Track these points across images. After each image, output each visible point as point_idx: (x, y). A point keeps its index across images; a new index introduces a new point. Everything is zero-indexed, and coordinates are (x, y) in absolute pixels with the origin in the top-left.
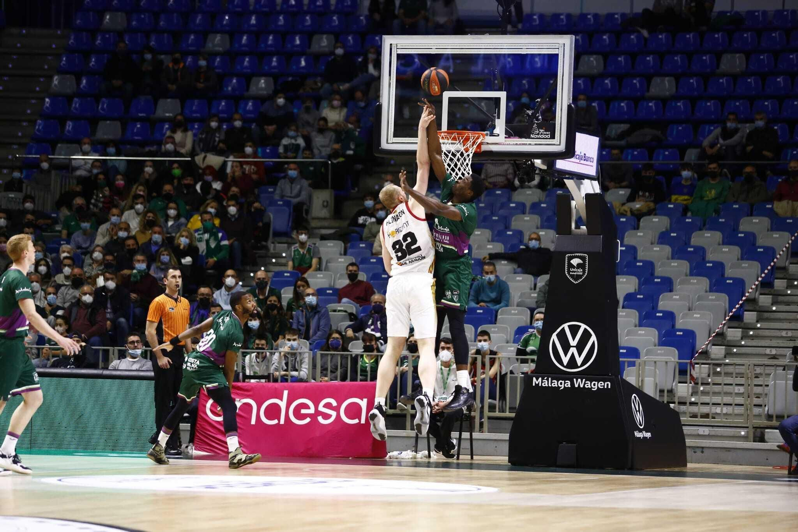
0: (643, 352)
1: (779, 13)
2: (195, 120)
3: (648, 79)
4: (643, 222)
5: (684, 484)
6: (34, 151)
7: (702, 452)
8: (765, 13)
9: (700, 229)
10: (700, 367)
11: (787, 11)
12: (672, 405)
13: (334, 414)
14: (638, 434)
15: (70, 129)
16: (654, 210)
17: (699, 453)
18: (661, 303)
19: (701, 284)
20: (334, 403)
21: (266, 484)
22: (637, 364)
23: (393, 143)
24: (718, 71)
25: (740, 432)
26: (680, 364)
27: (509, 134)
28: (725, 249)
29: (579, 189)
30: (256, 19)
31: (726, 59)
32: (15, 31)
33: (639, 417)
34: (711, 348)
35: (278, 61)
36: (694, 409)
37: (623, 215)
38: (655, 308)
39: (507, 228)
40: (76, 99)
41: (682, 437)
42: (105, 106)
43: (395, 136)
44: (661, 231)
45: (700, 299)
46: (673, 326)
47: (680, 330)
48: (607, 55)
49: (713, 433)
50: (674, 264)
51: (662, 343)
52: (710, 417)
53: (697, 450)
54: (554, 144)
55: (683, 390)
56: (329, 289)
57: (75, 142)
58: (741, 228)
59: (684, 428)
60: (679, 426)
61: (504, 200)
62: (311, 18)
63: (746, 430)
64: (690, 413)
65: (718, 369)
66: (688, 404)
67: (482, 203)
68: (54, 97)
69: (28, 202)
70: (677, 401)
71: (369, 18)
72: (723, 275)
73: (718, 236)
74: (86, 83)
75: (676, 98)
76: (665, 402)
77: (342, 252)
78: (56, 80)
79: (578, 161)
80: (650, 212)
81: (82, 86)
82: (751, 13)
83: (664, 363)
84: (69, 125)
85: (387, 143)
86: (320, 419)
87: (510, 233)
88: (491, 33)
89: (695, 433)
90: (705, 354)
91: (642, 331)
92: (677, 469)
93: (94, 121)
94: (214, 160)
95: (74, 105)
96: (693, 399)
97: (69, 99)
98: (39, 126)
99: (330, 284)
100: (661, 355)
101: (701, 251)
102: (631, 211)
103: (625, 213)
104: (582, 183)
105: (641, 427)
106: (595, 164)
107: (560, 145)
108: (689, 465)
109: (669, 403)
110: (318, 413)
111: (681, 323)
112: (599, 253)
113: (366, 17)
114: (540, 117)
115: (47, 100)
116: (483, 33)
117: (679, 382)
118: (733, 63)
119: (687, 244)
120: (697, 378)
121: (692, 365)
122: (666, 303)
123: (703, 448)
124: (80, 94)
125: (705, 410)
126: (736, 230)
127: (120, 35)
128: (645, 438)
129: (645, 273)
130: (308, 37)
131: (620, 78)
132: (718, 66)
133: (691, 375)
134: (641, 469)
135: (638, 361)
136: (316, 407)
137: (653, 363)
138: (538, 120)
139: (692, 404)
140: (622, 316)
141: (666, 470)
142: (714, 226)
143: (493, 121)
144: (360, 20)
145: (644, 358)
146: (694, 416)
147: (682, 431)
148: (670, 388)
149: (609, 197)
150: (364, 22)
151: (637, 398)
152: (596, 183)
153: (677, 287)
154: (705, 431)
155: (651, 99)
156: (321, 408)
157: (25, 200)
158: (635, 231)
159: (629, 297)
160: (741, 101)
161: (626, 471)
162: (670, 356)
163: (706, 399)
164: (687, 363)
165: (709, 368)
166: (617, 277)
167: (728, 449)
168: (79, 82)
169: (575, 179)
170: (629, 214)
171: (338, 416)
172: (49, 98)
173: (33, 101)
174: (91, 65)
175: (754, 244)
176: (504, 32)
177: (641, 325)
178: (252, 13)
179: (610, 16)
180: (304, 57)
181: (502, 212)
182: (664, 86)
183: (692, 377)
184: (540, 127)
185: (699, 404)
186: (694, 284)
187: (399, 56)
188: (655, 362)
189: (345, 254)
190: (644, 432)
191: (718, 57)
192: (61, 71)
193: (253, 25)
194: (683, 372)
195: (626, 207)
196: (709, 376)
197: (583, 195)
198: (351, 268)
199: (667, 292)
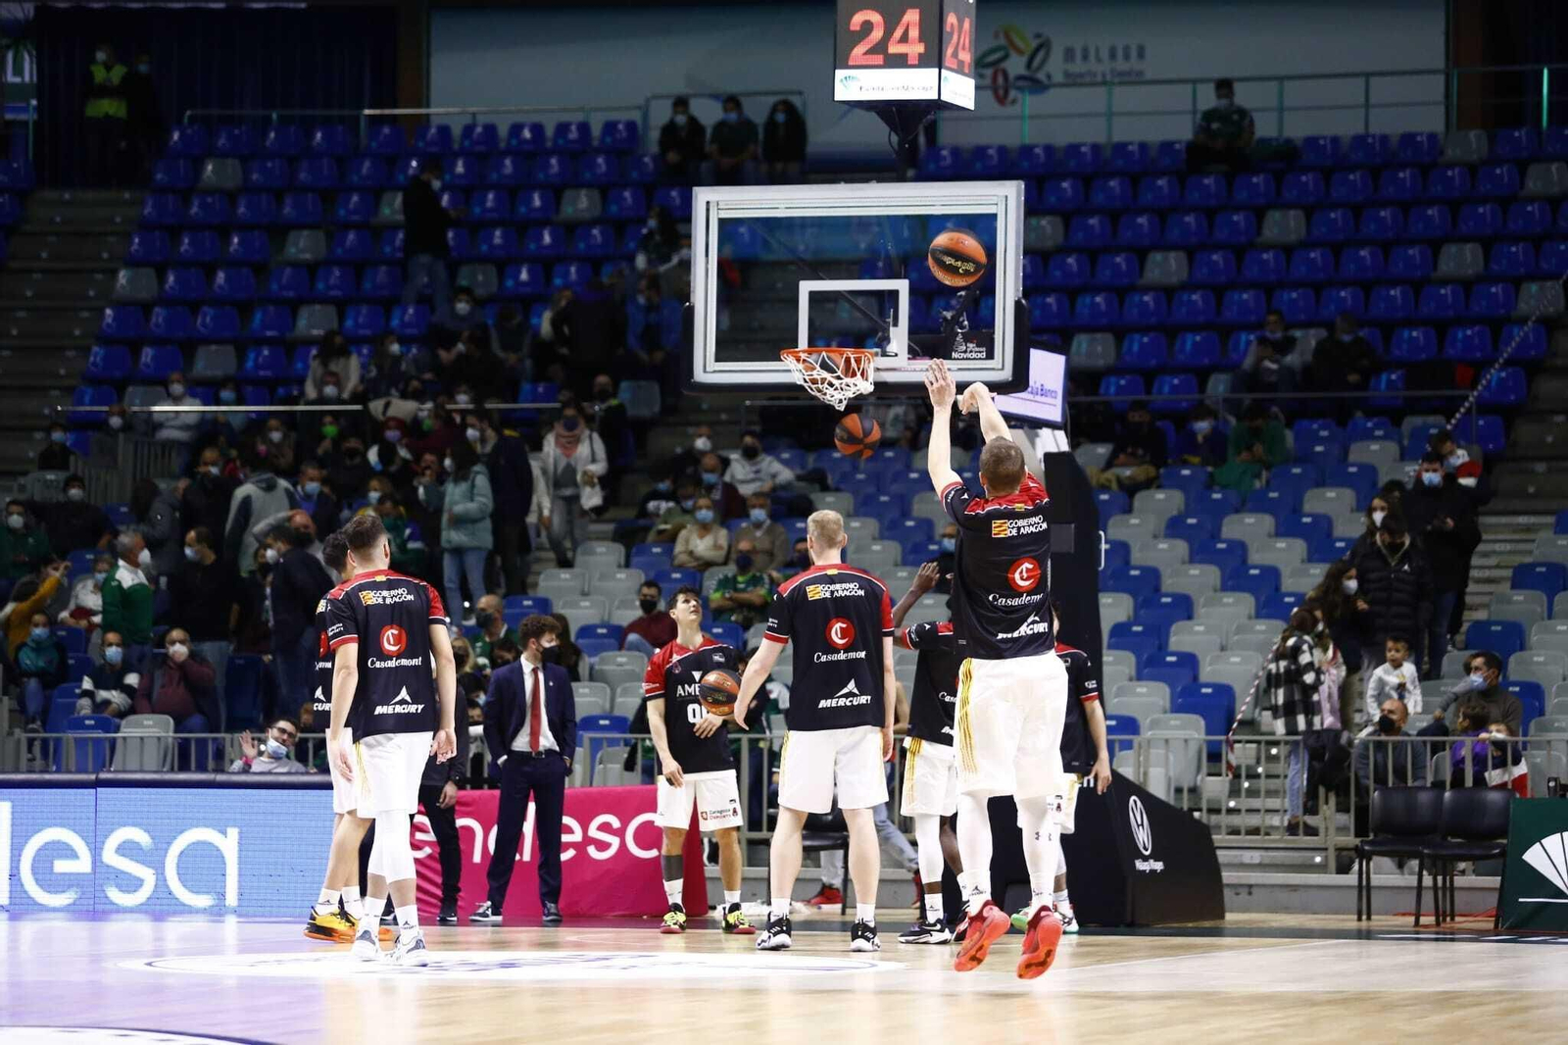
0: (1144, 723)
1: (1360, 140)
2: (364, 340)
3: (1140, 254)
4: (1140, 499)
5: (1219, 948)
6: (87, 399)
7: (1250, 893)
8: (1335, 140)
9: (1237, 511)
10: (1245, 749)
11: (1374, 136)
12: (1196, 814)
13: (615, 841)
14: (1140, 865)
15: (149, 360)
16: (1157, 477)
17: (1244, 896)
18: (1173, 639)
19: (1240, 604)
20: (616, 823)
21: (505, 965)
22: (1136, 745)
23: (715, 372)
24: (1259, 240)
25: (1313, 857)
26: (1209, 743)
27: (914, 353)
28: (1281, 544)
29: (1033, 444)
30: (465, 165)
31: (1274, 217)
32: (50, 194)
33: (1143, 836)
34: (1260, 714)
35: (504, 236)
36: (1236, 820)
37: (1105, 488)
38: (1162, 648)
39: (906, 514)
40: (157, 310)
41: (1215, 869)
42: (208, 319)
43: (718, 359)
44: (1169, 515)
45: (1239, 630)
46: (1195, 678)
47: (1207, 685)
48: (1069, 217)
49: (1266, 861)
50: (1195, 571)
51: (1177, 708)
52: (1262, 833)
53: (1240, 890)
54: (993, 369)
55: (1215, 787)
56: (602, 627)
57: (158, 384)
58: (1307, 507)
59: (1219, 853)
60: (1211, 849)
61: (899, 466)
62: (560, 163)
63: (1324, 854)
64: (1227, 827)
65: (1274, 751)
66: (1224, 812)
67: (861, 473)
68: (120, 306)
69: (74, 487)
70: (1204, 806)
71: (659, 159)
72: (1277, 588)
73: (1267, 521)
74: (175, 281)
75: (1189, 286)
76: (1185, 808)
77: (623, 562)
78: (123, 277)
79: (1030, 397)
80: (1148, 484)
81: (167, 287)
82: (1311, 142)
83: (1183, 743)
84: (147, 354)
85: (705, 371)
86: (592, 851)
87: (910, 523)
88: (880, 180)
89: (1236, 861)
90: (1250, 725)
91: (1141, 688)
92: (1207, 924)
93: (188, 347)
94: (402, 408)
95: (154, 319)
96: (1232, 804)
97: (146, 308)
98: (95, 357)
99: (602, 620)
100: (1177, 728)
101: (1239, 548)
102: (1119, 480)
103: (1107, 484)
104: (1037, 435)
105: (1147, 853)
106: (1059, 401)
107: (1003, 369)
108: (1229, 916)
109: (1191, 810)
110: (587, 840)
111: (1209, 672)
112: (1069, 554)
113: (655, 159)
114: (966, 323)
115: (108, 312)
116: (867, 181)
117: (1209, 775)
118: (1283, 225)
119: (1215, 536)
120: (1239, 767)
121: (1231, 744)
122: (1182, 638)
123: (1250, 886)
124: (164, 300)
125: (1254, 821)
126: (1297, 511)
127: (231, 197)
128: (1153, 871)
129: (1146, 587)
130: (555, 194)
131: (1092, 255)
132: (1259, 231)
133: (1228, 763)
134: (1148, 926)
135: (1136, 739)
136: (585, 830)
137: (1163, 742)
138: (962, 328)
139: (1230, 811)
140: (1110, 663)
141: (1190, 925)
142: (1259, 504)
143: (887, 330)
144: (644, 163)
145: (1147, 734)
146: (1235, 831)
147: (1215, 857)
148: (1192, 784)
149: (1081, 457)
150: (651, 166)
151: (1139, 803)
152: (1061, 435)
153: (1200, 610)
154: (1254, 857)
155: (1146, 290)
156: (593, 832)
157: (68, 483)
158: (1126, 516)
159: (1120, 631)
160: (1300, 291)
161: (1122, 929)
162: (1192, 730)
163: (1256, 803)
164: (1220, 742)
165: (1259, 751)
166: (1100, 595)
167: (1294, 888)
168: (161, 278)
169: (1026, 428)
170: (1114, 486)
171: (623, 844)
172: (112, 308)
173: (85, 314)
174: (182, 249)
175: (1329, 535)
176: (902, 179)
177: (1140, 677)
178: (456, 155)
179: (1073, 149)
180: (548, 228)
181: (895, 488)
182: (1166, 267)
183: (1229, 766)
184: (967, 339)
185: (1243, 811)
186: (1228, 605)
187: (722, 222)
188: (1167, 741)
189: (627, 565)
190: (1152, 861)
191: (1259, 214)
192: (132, 262)
193: (460, 176)
194: (1214, 756)
195: (1110, 474)
196: (1258, 762)
197: (1040, 455)
198: (646, 590)
199: (1183, 619)
